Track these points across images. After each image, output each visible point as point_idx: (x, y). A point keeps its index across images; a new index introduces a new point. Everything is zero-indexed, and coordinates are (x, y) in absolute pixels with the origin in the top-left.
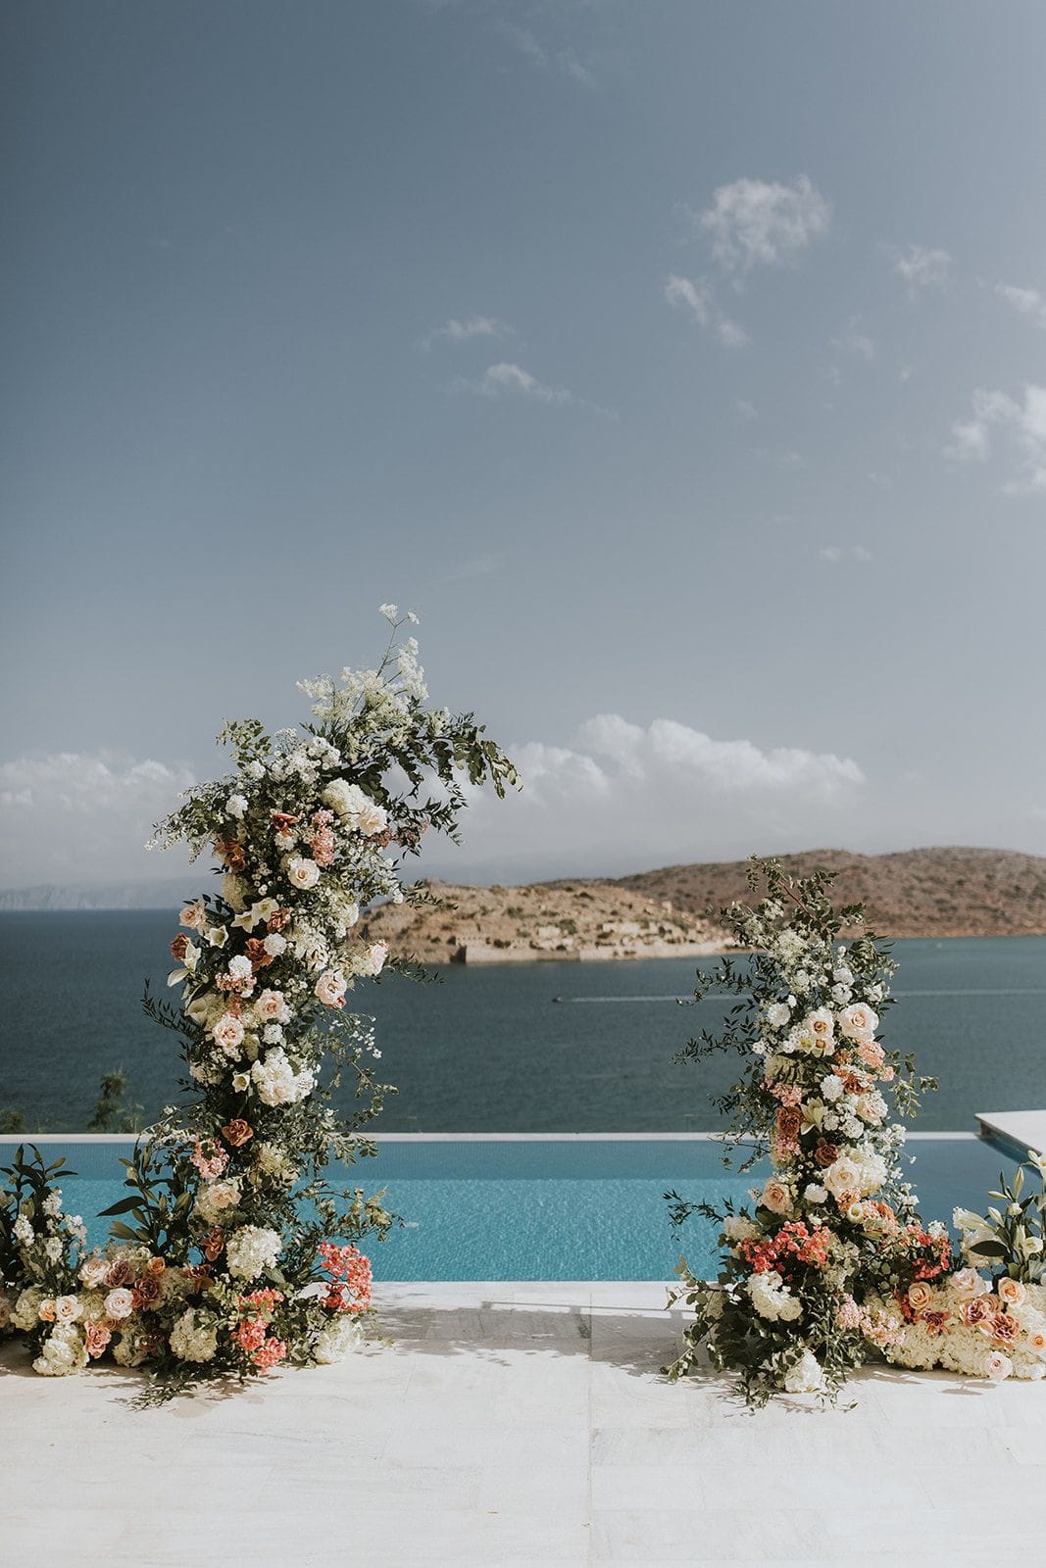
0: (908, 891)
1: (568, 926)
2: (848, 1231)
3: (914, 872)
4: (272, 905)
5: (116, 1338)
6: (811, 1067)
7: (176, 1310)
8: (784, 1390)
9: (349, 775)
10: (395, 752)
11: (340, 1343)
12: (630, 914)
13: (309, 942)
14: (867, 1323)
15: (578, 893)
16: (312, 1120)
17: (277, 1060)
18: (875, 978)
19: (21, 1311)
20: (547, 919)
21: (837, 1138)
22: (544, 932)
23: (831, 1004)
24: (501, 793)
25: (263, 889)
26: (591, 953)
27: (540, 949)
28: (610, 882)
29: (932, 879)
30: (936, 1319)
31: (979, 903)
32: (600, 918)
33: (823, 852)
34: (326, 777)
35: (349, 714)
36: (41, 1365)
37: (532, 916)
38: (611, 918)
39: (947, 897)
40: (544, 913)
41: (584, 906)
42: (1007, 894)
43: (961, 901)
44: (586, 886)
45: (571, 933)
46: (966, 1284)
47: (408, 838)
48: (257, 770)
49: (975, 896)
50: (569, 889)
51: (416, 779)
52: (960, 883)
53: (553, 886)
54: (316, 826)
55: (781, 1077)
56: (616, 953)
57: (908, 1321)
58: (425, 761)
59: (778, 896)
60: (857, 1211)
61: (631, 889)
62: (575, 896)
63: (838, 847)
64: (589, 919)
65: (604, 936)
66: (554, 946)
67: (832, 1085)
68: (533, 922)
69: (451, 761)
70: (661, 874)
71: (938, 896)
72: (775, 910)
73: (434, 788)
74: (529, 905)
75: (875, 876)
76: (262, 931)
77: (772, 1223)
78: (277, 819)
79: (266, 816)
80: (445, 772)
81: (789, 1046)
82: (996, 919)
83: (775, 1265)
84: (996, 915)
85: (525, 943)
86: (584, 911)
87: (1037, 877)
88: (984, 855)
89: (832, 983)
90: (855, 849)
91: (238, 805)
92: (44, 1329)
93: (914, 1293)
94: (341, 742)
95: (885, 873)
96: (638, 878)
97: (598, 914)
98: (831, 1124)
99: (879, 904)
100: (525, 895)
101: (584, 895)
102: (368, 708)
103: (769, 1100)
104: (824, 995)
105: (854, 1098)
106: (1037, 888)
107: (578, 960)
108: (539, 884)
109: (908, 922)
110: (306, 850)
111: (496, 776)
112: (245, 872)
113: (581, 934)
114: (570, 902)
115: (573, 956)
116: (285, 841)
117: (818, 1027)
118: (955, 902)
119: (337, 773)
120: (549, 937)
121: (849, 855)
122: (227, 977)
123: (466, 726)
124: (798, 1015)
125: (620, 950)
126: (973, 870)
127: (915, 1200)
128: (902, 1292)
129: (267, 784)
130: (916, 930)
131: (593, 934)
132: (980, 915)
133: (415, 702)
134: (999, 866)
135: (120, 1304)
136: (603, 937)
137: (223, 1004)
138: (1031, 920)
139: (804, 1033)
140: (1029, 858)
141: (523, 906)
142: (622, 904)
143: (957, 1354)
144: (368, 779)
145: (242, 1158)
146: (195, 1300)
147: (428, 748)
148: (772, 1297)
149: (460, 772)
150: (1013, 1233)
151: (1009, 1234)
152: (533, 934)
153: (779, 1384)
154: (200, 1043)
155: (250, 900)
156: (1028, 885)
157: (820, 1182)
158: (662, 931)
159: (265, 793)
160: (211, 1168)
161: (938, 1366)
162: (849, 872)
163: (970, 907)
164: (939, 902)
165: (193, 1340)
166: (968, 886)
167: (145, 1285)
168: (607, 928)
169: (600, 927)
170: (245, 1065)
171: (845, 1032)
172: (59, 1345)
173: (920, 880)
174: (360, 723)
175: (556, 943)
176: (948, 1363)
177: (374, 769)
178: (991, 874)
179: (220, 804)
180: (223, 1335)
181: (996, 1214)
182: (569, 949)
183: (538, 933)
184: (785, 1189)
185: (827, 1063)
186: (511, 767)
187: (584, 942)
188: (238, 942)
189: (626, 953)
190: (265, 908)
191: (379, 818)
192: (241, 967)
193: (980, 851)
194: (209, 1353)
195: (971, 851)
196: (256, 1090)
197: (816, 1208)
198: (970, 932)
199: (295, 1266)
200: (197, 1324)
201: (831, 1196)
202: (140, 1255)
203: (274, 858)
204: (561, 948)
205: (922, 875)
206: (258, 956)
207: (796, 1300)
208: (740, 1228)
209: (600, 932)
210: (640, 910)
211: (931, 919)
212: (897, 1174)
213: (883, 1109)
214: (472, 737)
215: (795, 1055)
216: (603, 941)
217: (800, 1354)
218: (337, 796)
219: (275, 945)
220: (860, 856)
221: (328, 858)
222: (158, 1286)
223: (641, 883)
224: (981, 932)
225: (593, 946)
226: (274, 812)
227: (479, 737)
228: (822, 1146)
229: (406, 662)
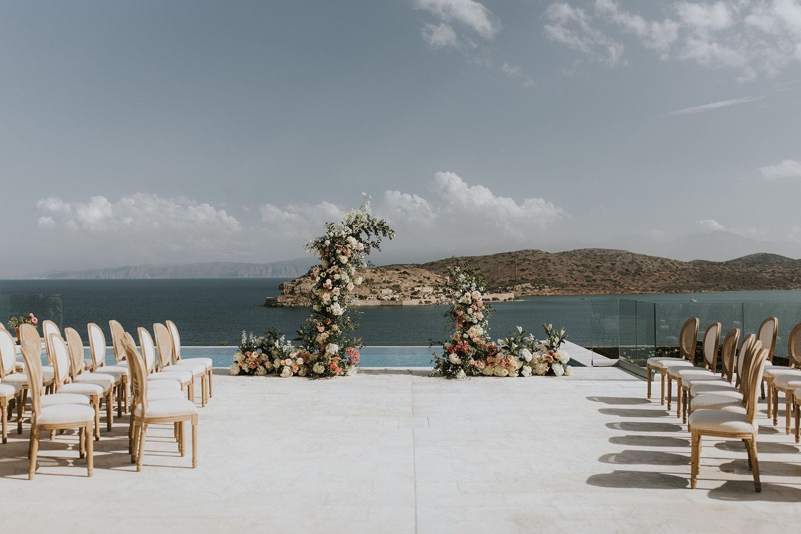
0: (570, 272)
1: (397, 289)
2: (473, 345)
3: (574, 262)
4: (336, 267)
5: (300, 369)
6: (465, 306)
7: (313, 363)
8: (456, 378)
9: (352, 235)
10: (365, 230)
11: (352, 370)
12: (429, 283)
13: (345, 276)
14: (476, 364)
15: (402, 272)
16: (344, 319)
17: (337, 305)
18: (481, 285)
19: (276, 363)
20: (386, 285)
21: (472, 324)
22: (385, 291)
23: (470, 291)
24: (391, 239)
25: (334, 263)
26: (407, 302)
27: (382, 300)
28: (418, 266)
29: (583, 265)
30: (492, 363)
31: (607, 277)
32: (414, 285)
33: (527, 251)
34: (348, 235)
35: (353, 220)
36: (282, 375)
37: (378, 283)
38: (419, 284)
39: (591, 274)
40: (384, 282)
41: (405, 278)
42: (621, 273)
43: (598, 277)
44: (406, 268)
45: (398, 292)
46: (500, 356)
47: (366, 251)
48: (332, 234)
49: (605, 274)
50: (397, 270)
51: (369, 235)
52: (598, 267)
53: (389, 268)
54: (346, 248)
55: (458, 309)
56: (421, 302)
57: (487, 365)
58: (371, 231)
59: (459, 266)
60: (475, 340)
61: (429, 270)
62: (400, 273)
63: (536, 249)
64: (407, 285)
65: (415, 293)
66: (390, 298)
67: (470, 310)
68: (379, 286)
69: (378, 231)
70: (445, 262)
71: (586, 274)
72: (458, 269)
73: (374, 238)
74: (376, 277)
75: (554, 264)
76: (333, 273)
77: (455, 343)
78: (337, 246)
79: (334, 245)
80: (376, 234)
81: (460, 301)
82: (615, 286)
83: (456, 352)
84: (616, 284)
85: (374, 297)
86: (405, 281)
87: (637, 264)
88: (611, 253)
89: (471, 286)
90: (544, 250)
91: (328, 242)
92: (282, 367)
93: (488, 359)
94: (351, 227)
95: (559, 262)
96: (432, 264)
97: (412, 283)
98: (470, 320)
99: (556, 278)
100: (374, 272)
101: (404, 272)
102: (357, 218)
103: (456, 315)
104: (469, 289)
105: (475, 314)
106: (637, 270)
107: (402, 305)
108: (381, 267)
109: (571, 287)
110: (343, 254)
111: (389, 234)
112: (328, 259)
113: (403, 293)
114: (398, 276)
115: (400, 304)
116: (339, 252)
117: (467, 297)
118: (595, 277)
119: (350, 235)
120: (387, 293)
121: (541, 253)
122: (326, 284)
123: (381, 222)
124: (463, 294)
125: (423, 301)
126: (604, 261)
127: (490, 338)
128: (485, 359)
129: (334, 237)
130: (575, 291)
131: (409, 293)
132: (608, 284)
133: (368, 216)
134: (618, 259)
135: (300, 361)
136: (414, 295)
137: (323, 291)
138: (634, 286)
139: (463, 298)
140: (633, 255)
141: (374, 278)
142: (424, 277)
143: (497, 372)
144: (356, 236)
145: (328, 328)
146: (319, 360)
147: (372, 228)
148: (454, 358)
149: (380, 233)
150: (511, 345)
151: (510, 345)
152: (379, 292)
153: (455, 377)
154: (318, 300)
155: (329, 267)
156: (634, 268)
157: (467, 333)
158: (444, 291)
159: (334, 240)
160: (321, 329)
161: (493, 375)
162: (541, 262)
163: (602, 280)
164: (586, 277)
165: (319, 368)
166: (602, 269)
167: (306, 358)
168: (416, 289)
169: (413, 289)
170: (329, 306)
171: (473, 298)
172: (286, 370)
173: (577, 266)
174: (355, 222)
175: (391, 297)
176: (495, 374)
177: (358, 233)
178: (614, 262)
179: (323, 242)
180: (326, 367)
181: (507, 340)
182: (397, 300)
183: (381, 292)
184: (458, 335)
185: (469, 306)
186: (393, 232)
187: (405, 296)
188: (328, 277)
189: (426, 302)
190: (334, 268)
191: (362, 246)
192: (329, 282)
193: (609, 251)
194: (323, 372)
195: (604, 251)
196: (332, 312)
197: (465, 339)
198: (602, 292)
199: (342, 353)
200: (320, 365)
201: (469, 336)
202: (304, 351)
203: (335, 255)
204: (393, 299)
205: (578, 263)
206: (332, 279)
207: (460, 360)
208: (447, 345)
209: (413, 291)
210: (433, 281)
211: (582, 285)
212: (486, 332)
213: (483, 316)
214: (383, 225)
215: (460, 304)
216: (414, 296)
217: (460, 370)
218: (350, 240)
219: (337, 277)
220: (547, 253)
221: (349, 256)
222: (309, 358)
223: (434, 266)
224: (608, 292)
225: (409, 299)
226: (337, 245)
227: (385, 225)
228: (468, 325)
229: (367, 207)
